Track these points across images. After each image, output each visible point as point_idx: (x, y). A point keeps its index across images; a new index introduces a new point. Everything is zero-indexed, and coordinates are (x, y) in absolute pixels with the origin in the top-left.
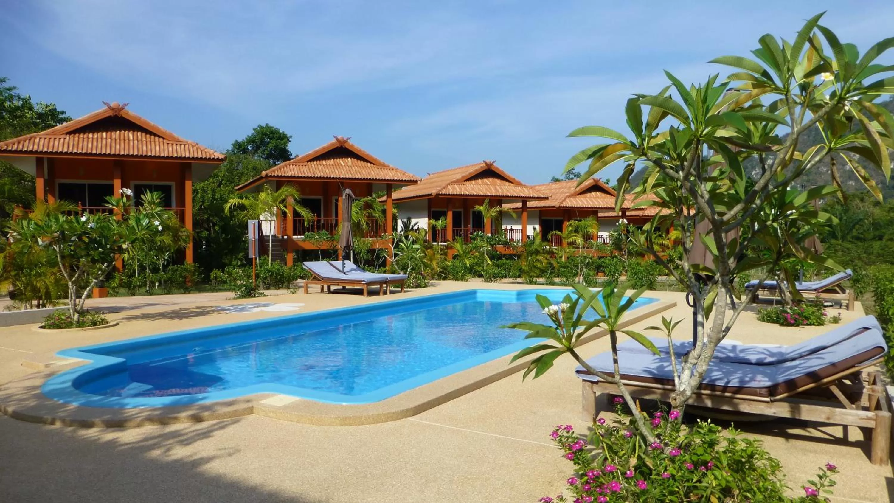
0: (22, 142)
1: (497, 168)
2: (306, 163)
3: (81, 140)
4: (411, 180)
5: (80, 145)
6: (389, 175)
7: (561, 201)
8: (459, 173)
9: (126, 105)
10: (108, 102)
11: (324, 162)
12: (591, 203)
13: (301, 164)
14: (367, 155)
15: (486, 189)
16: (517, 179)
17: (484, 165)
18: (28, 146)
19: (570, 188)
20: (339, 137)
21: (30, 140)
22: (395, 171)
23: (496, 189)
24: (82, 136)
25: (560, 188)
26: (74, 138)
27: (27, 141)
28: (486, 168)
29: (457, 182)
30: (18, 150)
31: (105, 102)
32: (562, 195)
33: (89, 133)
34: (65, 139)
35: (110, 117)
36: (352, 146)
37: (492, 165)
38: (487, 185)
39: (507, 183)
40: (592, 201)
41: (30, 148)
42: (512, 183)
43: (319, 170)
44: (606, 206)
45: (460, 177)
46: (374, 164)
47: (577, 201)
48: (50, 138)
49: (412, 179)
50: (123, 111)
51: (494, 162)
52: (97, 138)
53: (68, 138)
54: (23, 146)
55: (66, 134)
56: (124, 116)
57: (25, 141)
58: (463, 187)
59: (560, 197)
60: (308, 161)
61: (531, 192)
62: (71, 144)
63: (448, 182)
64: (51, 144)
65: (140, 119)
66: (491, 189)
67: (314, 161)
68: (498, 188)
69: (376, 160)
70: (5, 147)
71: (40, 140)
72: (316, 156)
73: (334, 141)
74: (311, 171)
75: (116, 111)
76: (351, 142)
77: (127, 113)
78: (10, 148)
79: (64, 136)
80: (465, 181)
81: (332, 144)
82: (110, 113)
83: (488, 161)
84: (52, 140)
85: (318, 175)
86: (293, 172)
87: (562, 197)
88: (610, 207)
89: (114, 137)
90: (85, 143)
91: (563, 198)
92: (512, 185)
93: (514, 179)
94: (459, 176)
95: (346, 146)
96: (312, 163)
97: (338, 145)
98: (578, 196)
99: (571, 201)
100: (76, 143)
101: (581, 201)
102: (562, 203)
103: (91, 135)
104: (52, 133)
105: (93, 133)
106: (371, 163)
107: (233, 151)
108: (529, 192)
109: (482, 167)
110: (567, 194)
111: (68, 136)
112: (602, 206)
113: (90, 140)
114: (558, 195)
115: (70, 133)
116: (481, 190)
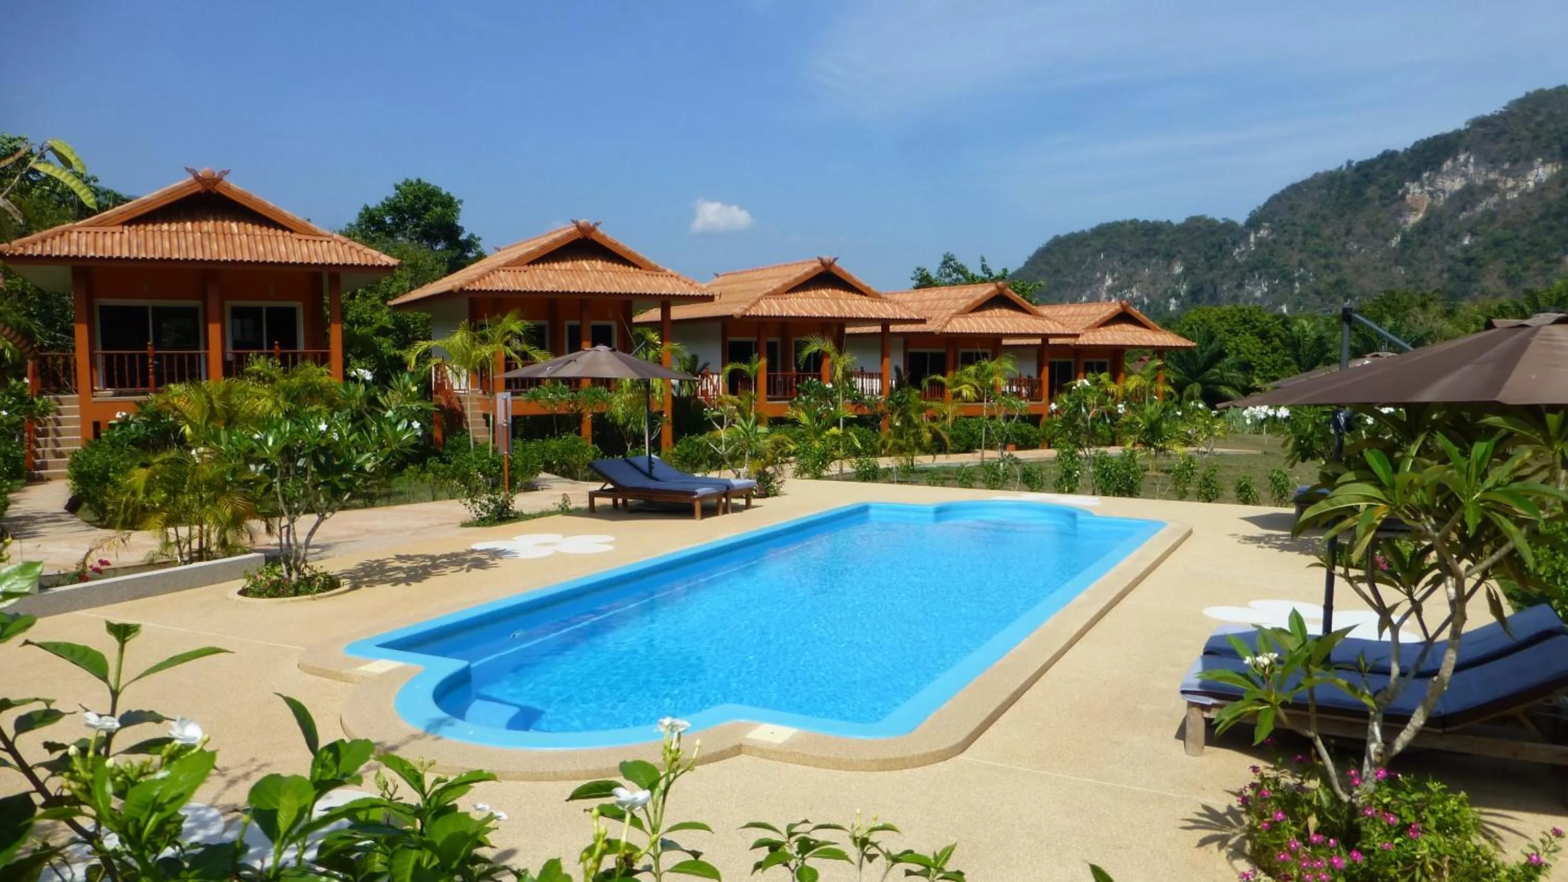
0: (49, 240)
1: (840, 270)
2: (526, 267)
3: (150, 234)
4: (703, 296)
5: (150, 245)
6: (666, 287)
7: (943, 323)
8: (775, 277)
9: (226, 173)
10: (195, 168)
11: (556, 266)
12: (993, 326)
13: (518, 268)
14: (629, 253)
15: (823, 307)
16: (874, 289)
17: (818, 264)
18: (59, 248)
19: (956, 299)
20: (582, 222)
21: (62, 235)
22: (675, 280)
23: (839, 306)
24: (150, 227)
25: (939, 299)
26: (137, 231)
27: (58, 238)
28: (823, 269)
29: (775, 293)
30: (45, 254)
31: (190, 167)
32: (945, 312)
33: (162, 223)
34: (122, 233)
35: (198, 194)
36: (604, 237)
37: (832, 264)
38: (825, 298)
39: (857, 296)
40: (994, 323)
41: (65, 252)
42: (866, 295)
43: (549, 280)
44: (1017, 332)
45: (780, 285)
46: (640, 268)
47: (968, 323)
48: (97, 233)
49: (706, 293)
50: (221, 183)
51: (835, 260)
52: (177, 232)
53: (126, 232)
54: (52, 248)
55: (124, 224)
56: (221, 191)
57: (53, 238)
58: (784, 303)
59: (942, 316)
60: (529, 264)
61: (897, 310)
62: (134, 243)
63: (759, 294)
64: (100, 243)
65: (249, 198)
66: (831, 307)
67: (538, 264)
68: (842, 303)
69: (642, 261)
70: (20, 251)
71: (78, 237)
72: (542, 255)
73: (573, 228)
74: (537, 280)
75: (209, 184)
76: (600, 230)
77: (228, 188)
78: (30, 252)
79: (120, 228)
80: (787, 293)
81: (569, 235)
82: (199, 188)
83: (827, 258)
84: (100, 236)
85: (548, 287)
86: (505, 284)
87: (945, 314)
88: (1023, 331)
89: (206, 229)
90: (158, 240)
91: (947, 318)
92: (864, 297)
93: (869, 289)
94: (776, 284)
95: (593, 236)
96: (536, 266)
97: (579, 235)
98: (970, 315)
99: (959, 323)
100: (142, 240)
101: (977, 323)
102: (945, 326)
103: (165, 227)
104: (100, 223)
105: (170, 223)
106: (635, 266)
107: (359, 225)
108: (894, 310)
109: (815, 269)
110: (954, 311)
111: (126, 227)
112: (1010, 330)
113: (166, 234)
114: (937, 312)
115: (129, 223)
116: (814, 309)
